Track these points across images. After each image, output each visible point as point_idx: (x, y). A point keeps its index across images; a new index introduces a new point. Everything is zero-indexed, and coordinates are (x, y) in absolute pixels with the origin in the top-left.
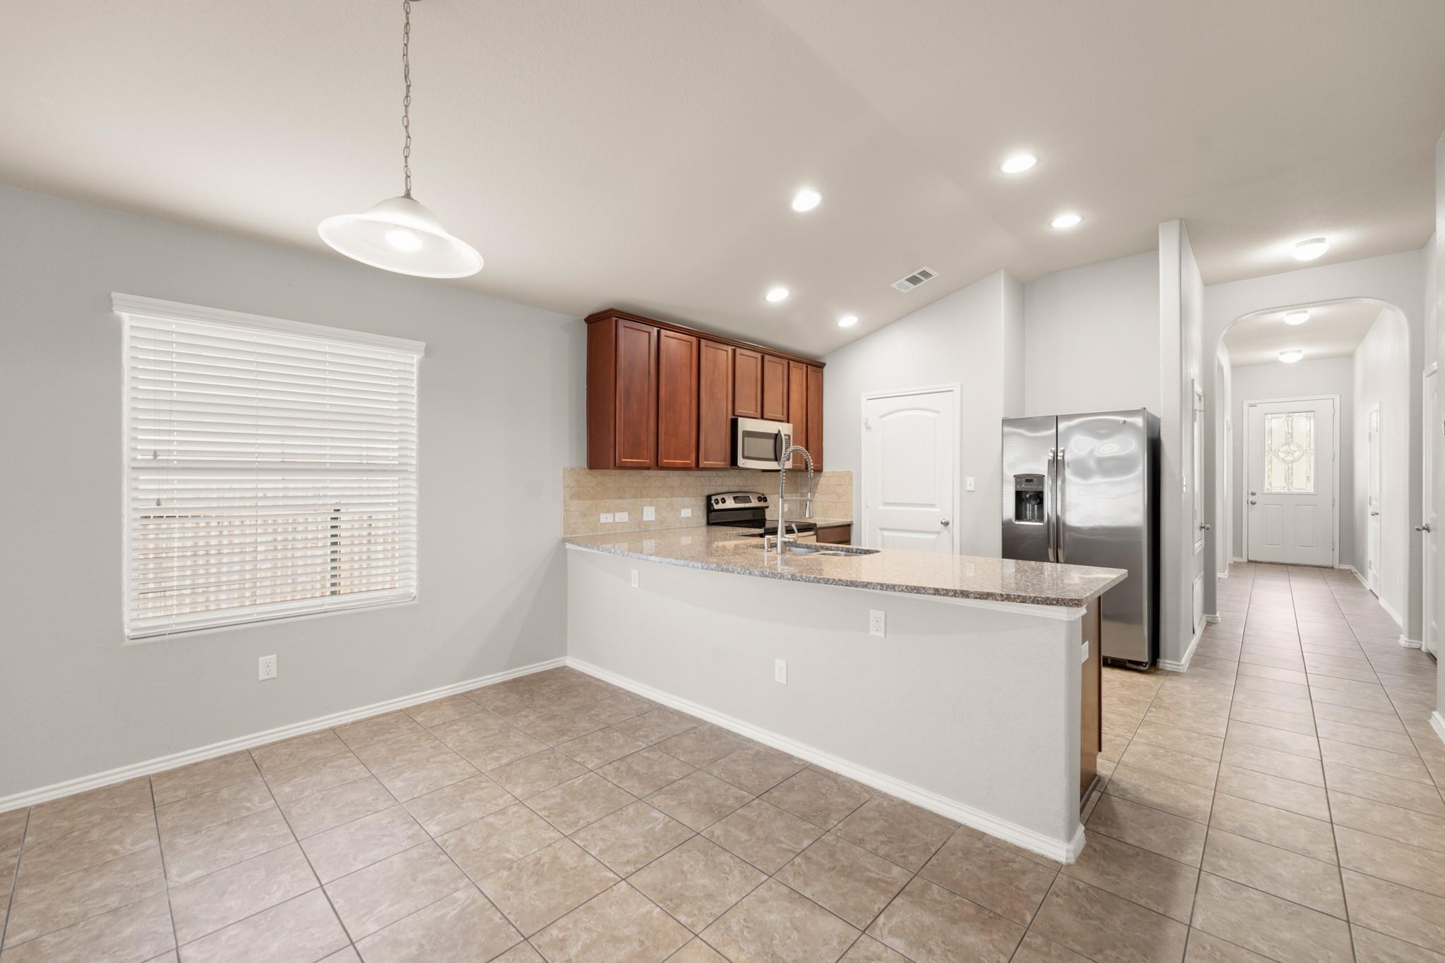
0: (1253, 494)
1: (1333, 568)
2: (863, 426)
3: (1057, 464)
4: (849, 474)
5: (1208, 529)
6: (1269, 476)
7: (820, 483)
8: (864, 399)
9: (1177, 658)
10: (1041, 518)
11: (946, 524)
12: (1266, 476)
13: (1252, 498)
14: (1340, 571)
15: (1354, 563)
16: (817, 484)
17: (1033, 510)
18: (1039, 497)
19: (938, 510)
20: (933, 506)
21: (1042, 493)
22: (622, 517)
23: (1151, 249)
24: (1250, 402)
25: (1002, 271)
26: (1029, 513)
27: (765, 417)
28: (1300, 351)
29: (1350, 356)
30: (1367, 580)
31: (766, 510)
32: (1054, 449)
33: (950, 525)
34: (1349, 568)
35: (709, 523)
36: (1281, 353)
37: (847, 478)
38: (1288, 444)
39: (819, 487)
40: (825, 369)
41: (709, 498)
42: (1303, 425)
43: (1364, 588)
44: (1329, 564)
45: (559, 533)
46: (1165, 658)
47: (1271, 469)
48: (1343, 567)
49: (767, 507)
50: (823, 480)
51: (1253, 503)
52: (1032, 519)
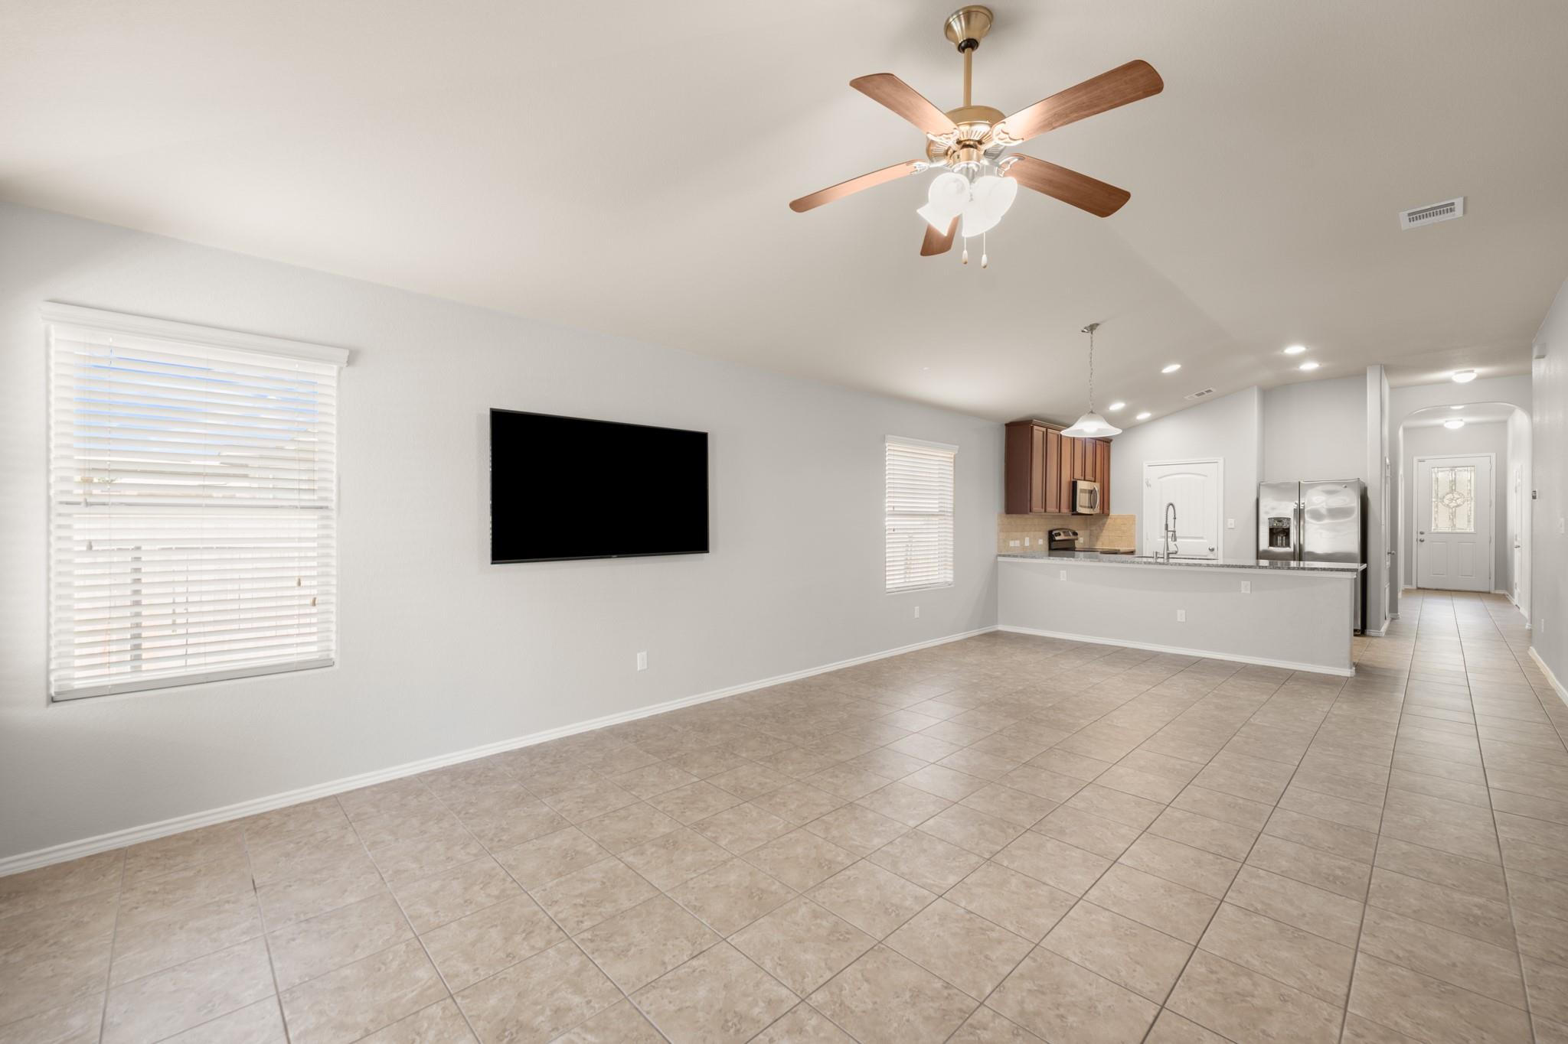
0: (1422, 533)
1: (1489, 593)
2: (1145, 485)
3: (1299, 513)
4: (1133, 518)
5: (1393, 554)
6: (1435, 519)
7: (1108, 523)
8: (1145, 465)
9: (1378, 628)
10: (1288, 545)
11: (1212, 550)
12: (1433, 519)
13: (1421, 537)
14: (1495, 594)
15: (1507, 589)
16: (1104, 524)
17: (1282, 540)
18: (1286, 532)
19: (1206, 541)
20: (1202, 538)
21: (1288, 529)
22: (1017, 543)
23: (1361, 375)
24: (1420, 458)
25: (1256, 388)
26: (1279, 542)
27: (1087, 479)
28: (1461, 420)
29: (1505, 423)
30: (1514, 598)
31: (1076, 541)
32: (1297, 502)
33: (1216, 550)
34: (1502, 593)
35: (1050, 549)
36: (1446, 421)
37: (1131, 520)
38: (1452, 491)
39: (1106, 526)
40: (1112, 443)
41: (1050, 532)
42: (1465, 476)
43: (1511, 603)
44: (1486, 589)
45: (995, 552)
46: (1371, 629)
47: (1437, 511)
48: (1498, 592)
49: (1077, 539)
50: (1109, 521)
51: (1422, 541)
52: (1282, 546)
